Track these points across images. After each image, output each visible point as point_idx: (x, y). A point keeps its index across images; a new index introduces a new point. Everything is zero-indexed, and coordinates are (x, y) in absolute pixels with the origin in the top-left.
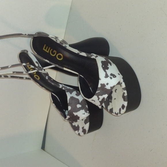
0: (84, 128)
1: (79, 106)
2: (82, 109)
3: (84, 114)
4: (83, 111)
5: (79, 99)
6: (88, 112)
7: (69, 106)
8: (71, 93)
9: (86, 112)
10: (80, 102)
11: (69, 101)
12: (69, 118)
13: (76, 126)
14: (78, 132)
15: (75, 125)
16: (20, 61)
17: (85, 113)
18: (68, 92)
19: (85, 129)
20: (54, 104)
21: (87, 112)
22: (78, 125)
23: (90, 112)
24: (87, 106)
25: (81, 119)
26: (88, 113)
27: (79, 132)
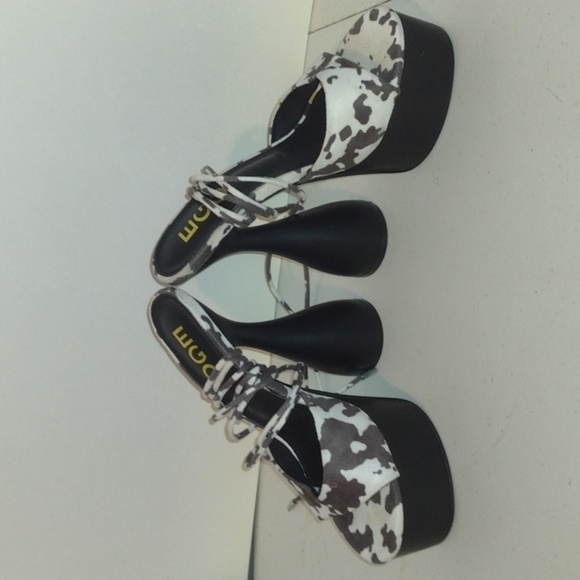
0: (388, 531)
1: (357, 447)
2: (371, 458)
3: (380, 472)
4: (373, 464)
5: (357, 426)
6: (392, 465)
7: (324, 448)
8: (326, 409)
9: (385, 464)
10: (361, 434)
11: (322, 433)
12: (328, 494)
13: (362, 531)
14: (370, 550)
15: (357, 531)
16: (155, 330)
17: (384, 469)
18: (314, 405)
19: (392, 532)
20: (277, 467)
21: (388, 467)
22: (368, 528)
23: (399, 467)
24: (386, 447)
25: (370, 492)
26: (394, 469)
27: (373, 551)
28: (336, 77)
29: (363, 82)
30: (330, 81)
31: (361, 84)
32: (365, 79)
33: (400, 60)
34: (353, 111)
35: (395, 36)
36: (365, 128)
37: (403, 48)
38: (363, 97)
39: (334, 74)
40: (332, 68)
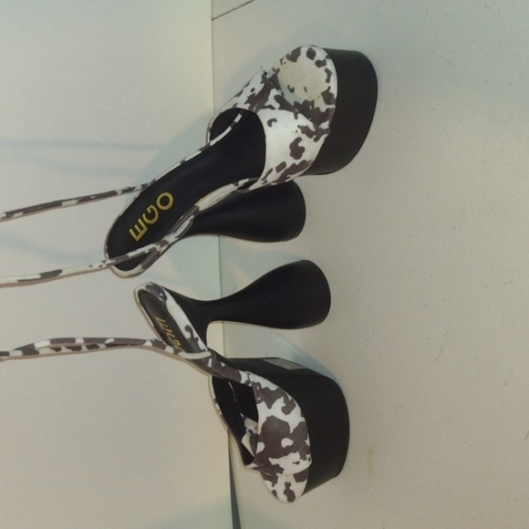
0: (290, 488)
1: (286, 442)
2: (295, 452)
3: (298, 463)
4: (295, 456)
5: (290, 424)
6: (308, 456)
9: (303, 457)
10: (291, 431)
17: (301, 461)
18: (261, 401)
21: (305, 459)
23: (313, 458)
24: (308, 442)
25: (286, 472)
26: (309, 460)
27: (274, 489)
28: (275, 120)
29: (299, 127)
30: (270, 123)
31: (297, 129)
32: (301, 125)
33: (333, 106)
34: (289, 151)
35: (330, 84)
36: (297, 162)
37: (335, 96)
38: (299, 140)
39: (274, 117)
40: (271, 107)
